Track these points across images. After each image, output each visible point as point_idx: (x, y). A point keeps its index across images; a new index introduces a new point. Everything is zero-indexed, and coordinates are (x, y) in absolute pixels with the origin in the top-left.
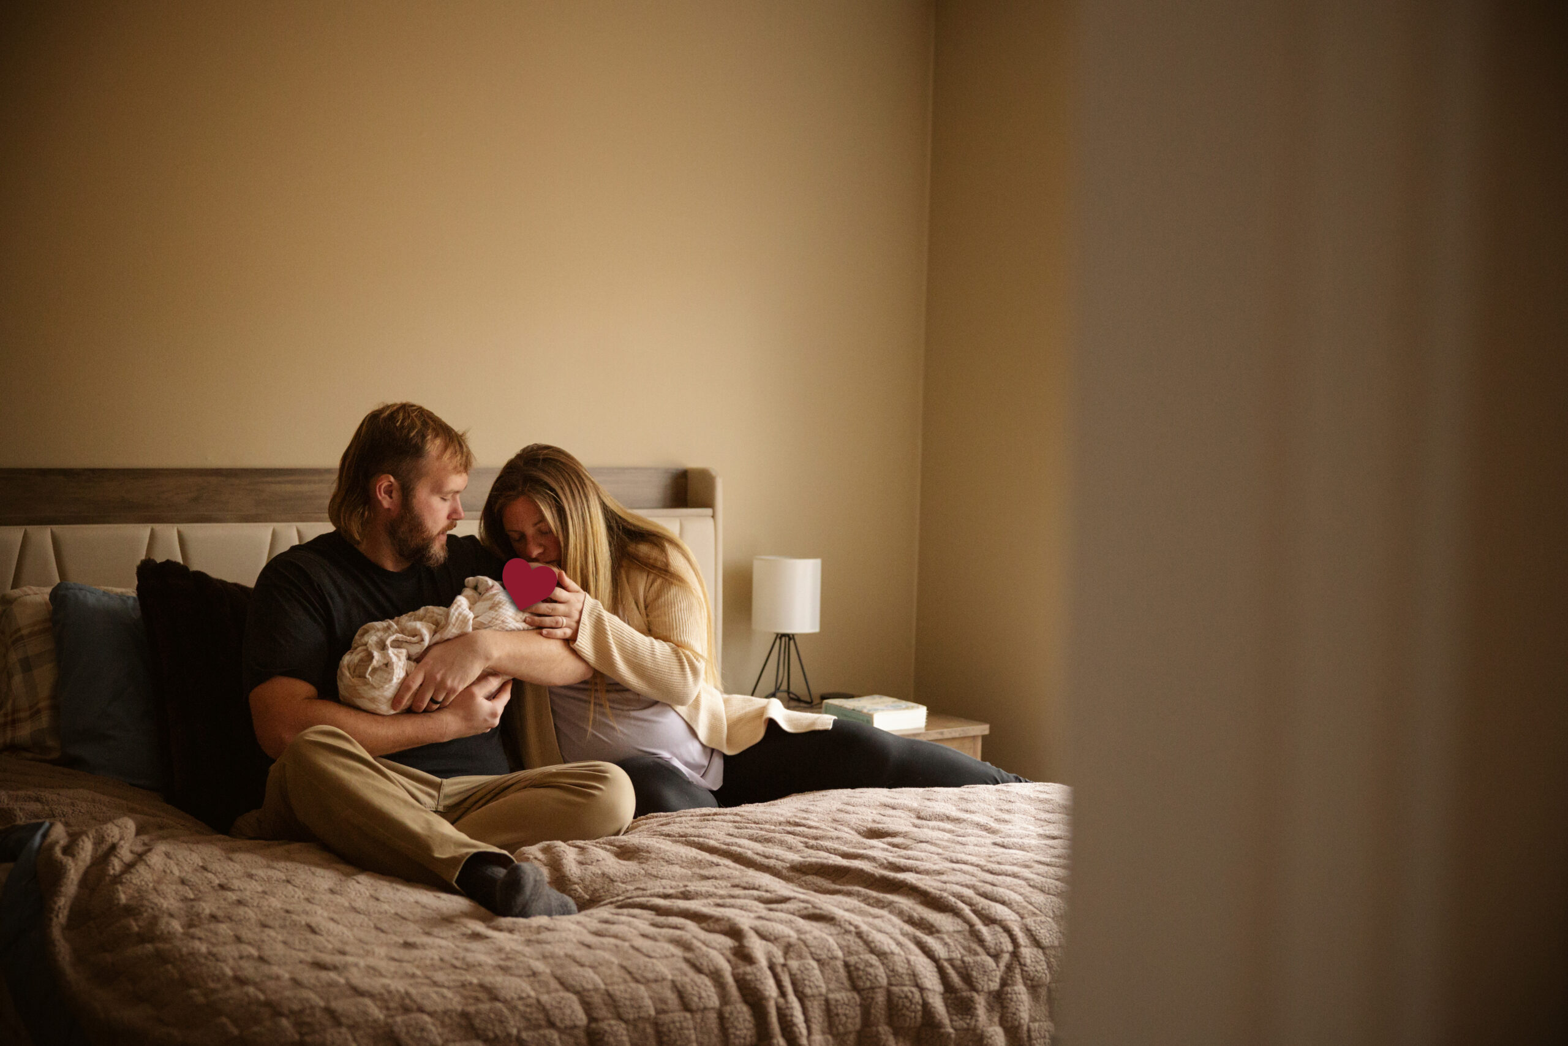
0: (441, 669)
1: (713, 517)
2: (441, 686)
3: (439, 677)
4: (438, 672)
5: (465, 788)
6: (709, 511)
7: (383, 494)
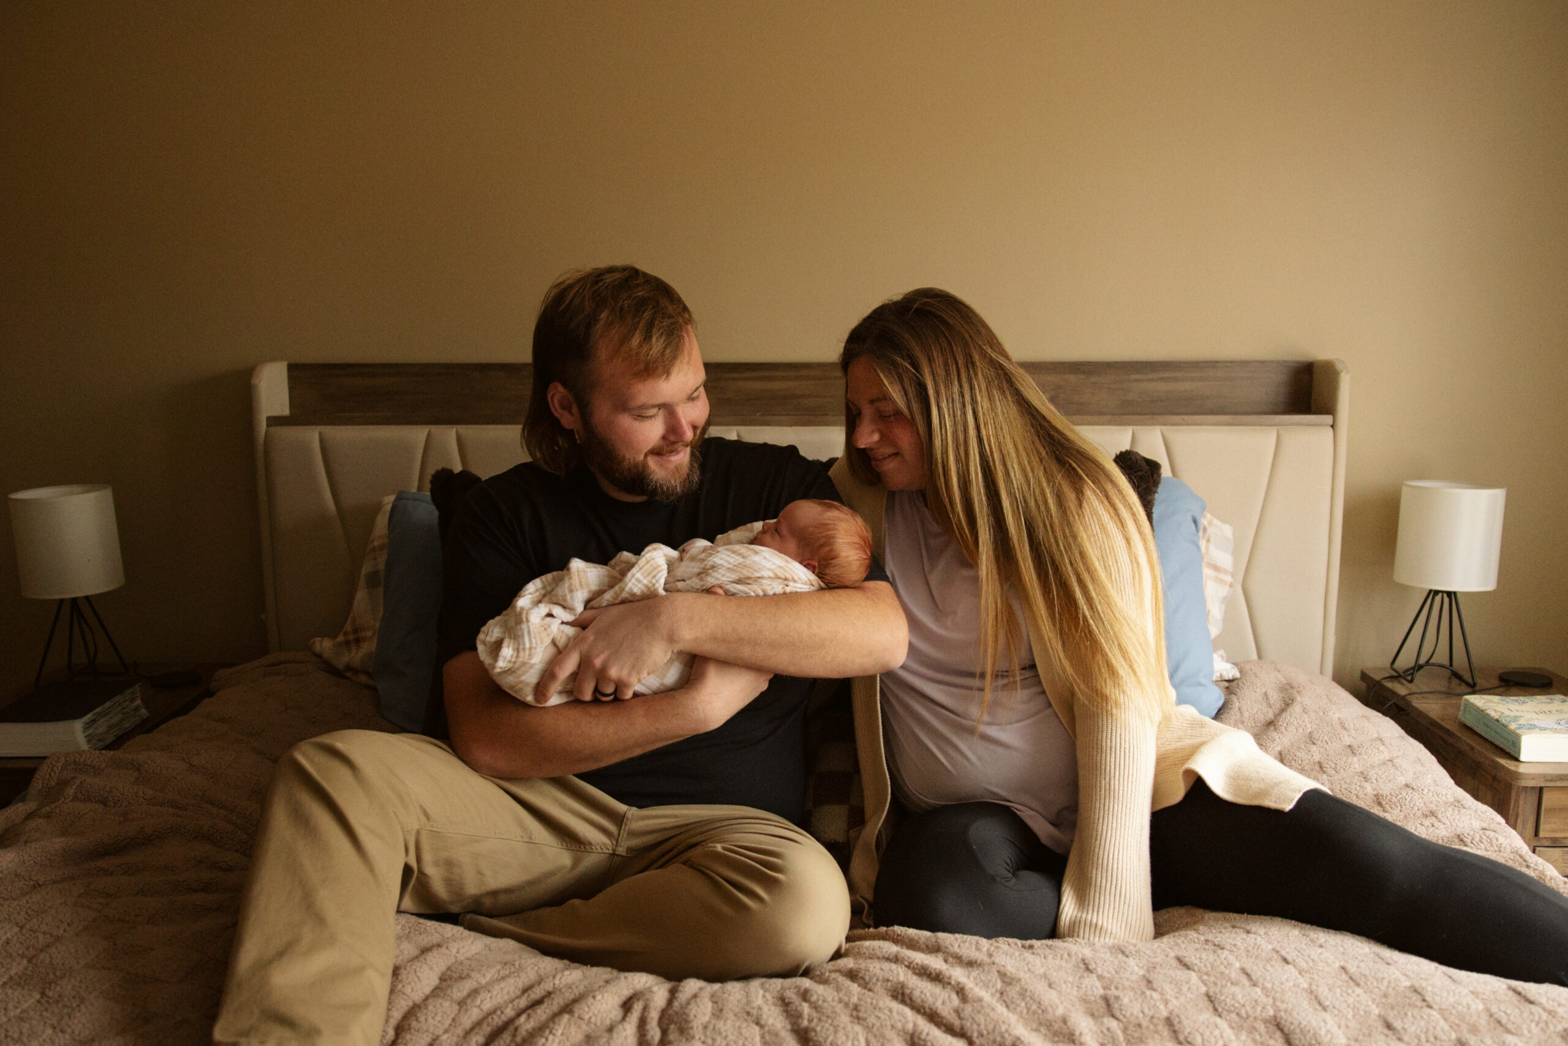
0: (602, 652)
1: (1332, 426)
2: (601, 675)
3: (598, 662)
4: (598, 655)
5: (671, 825)
6: (1328, 419)
7: (560, 411)
